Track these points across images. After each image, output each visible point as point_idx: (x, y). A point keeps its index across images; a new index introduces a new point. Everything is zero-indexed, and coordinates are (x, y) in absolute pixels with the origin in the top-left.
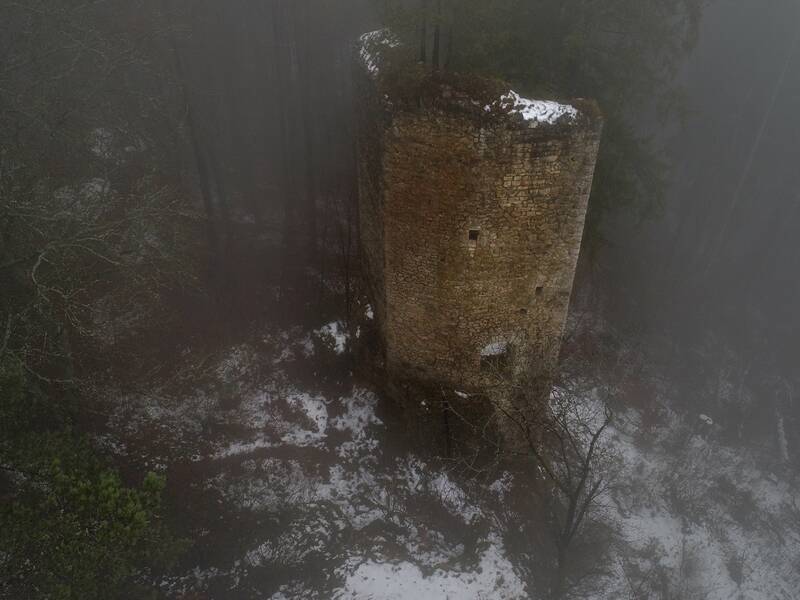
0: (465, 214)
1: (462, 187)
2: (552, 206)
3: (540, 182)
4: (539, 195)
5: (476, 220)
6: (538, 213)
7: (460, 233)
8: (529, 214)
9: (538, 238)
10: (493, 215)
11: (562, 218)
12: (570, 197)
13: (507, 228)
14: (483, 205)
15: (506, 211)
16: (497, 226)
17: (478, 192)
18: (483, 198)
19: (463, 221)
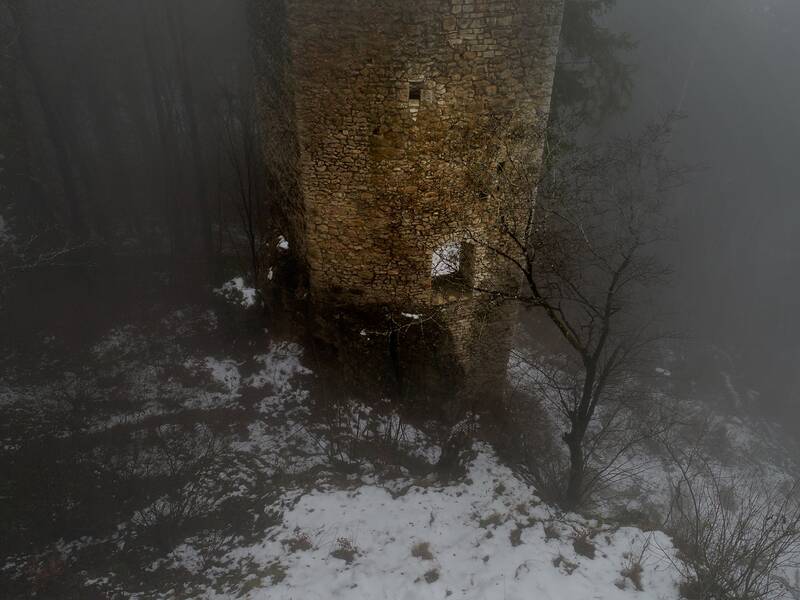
0: (404, 59)
1: (396, 18)
2: (515, 43)
3: (498, 8)
4: (498, 26)
5: (418, 65)
6: (497, 53)
7: (397, 89)
8: (487, 54)
9: (498, 92)
10: (440, 58)
11: (527, 60)
12: (537, 29)
13: (457, 76)
14: (426, 42)
15: (456, 51)
16: (445, 73)
17: (418, 23)
18: (425, 32)
19: (401, 69)
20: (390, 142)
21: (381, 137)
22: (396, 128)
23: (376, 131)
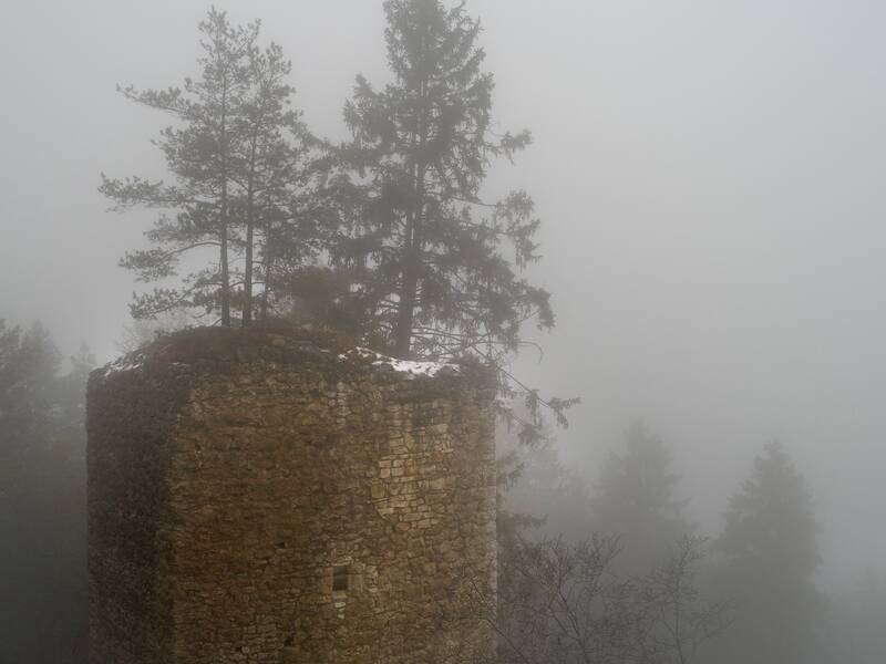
0: (325, 537)
1: (315, 488)
2: (451, 508)
3: (428, 470)
4: (431, 491)
5: (343, 543)
6: (435, 522)
7: (317, 577)
8: (423, 524)
9: (438, 571)
10: (369, 532)
11: (466, 527)
12: (473, 490)
13: (390, 554)
14: (352, 514)
15: (387, 522)
16: (376, 551)
17: (343, 492)
18: (350, 503)
19: (321, 551)
20: (308, 654)
21: (297, 649)
22: (317, 633)
23: (289, 642)
